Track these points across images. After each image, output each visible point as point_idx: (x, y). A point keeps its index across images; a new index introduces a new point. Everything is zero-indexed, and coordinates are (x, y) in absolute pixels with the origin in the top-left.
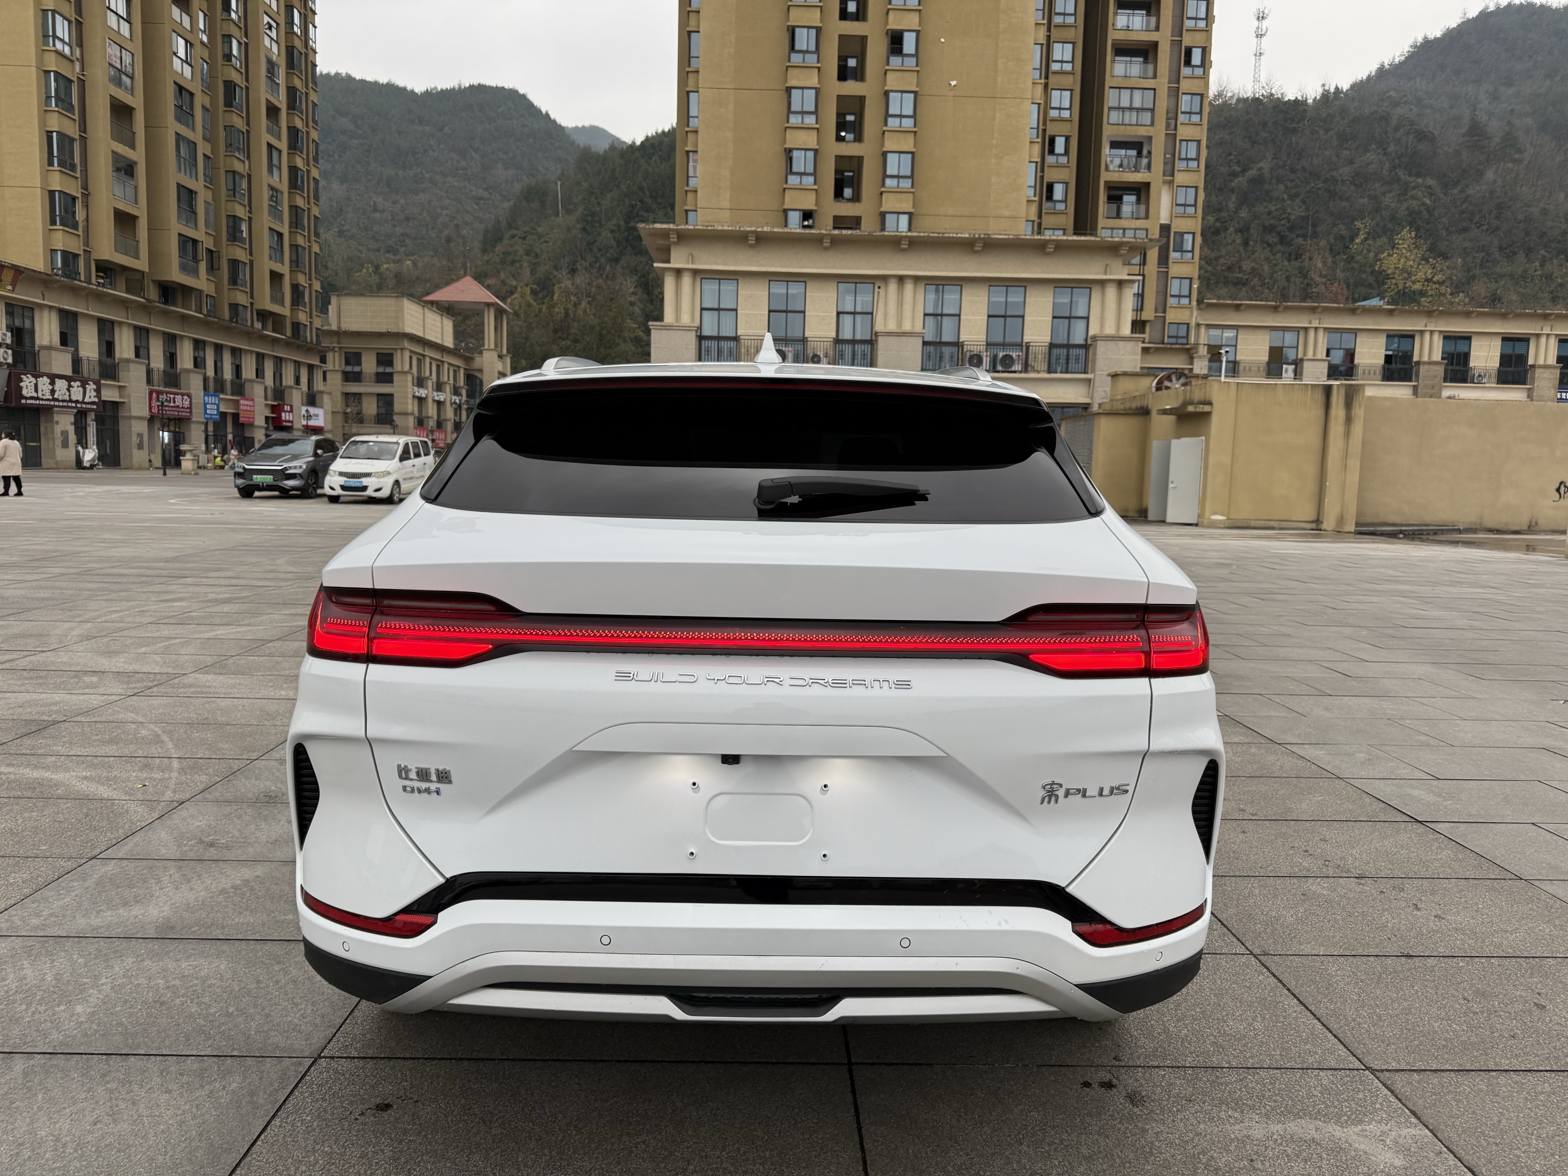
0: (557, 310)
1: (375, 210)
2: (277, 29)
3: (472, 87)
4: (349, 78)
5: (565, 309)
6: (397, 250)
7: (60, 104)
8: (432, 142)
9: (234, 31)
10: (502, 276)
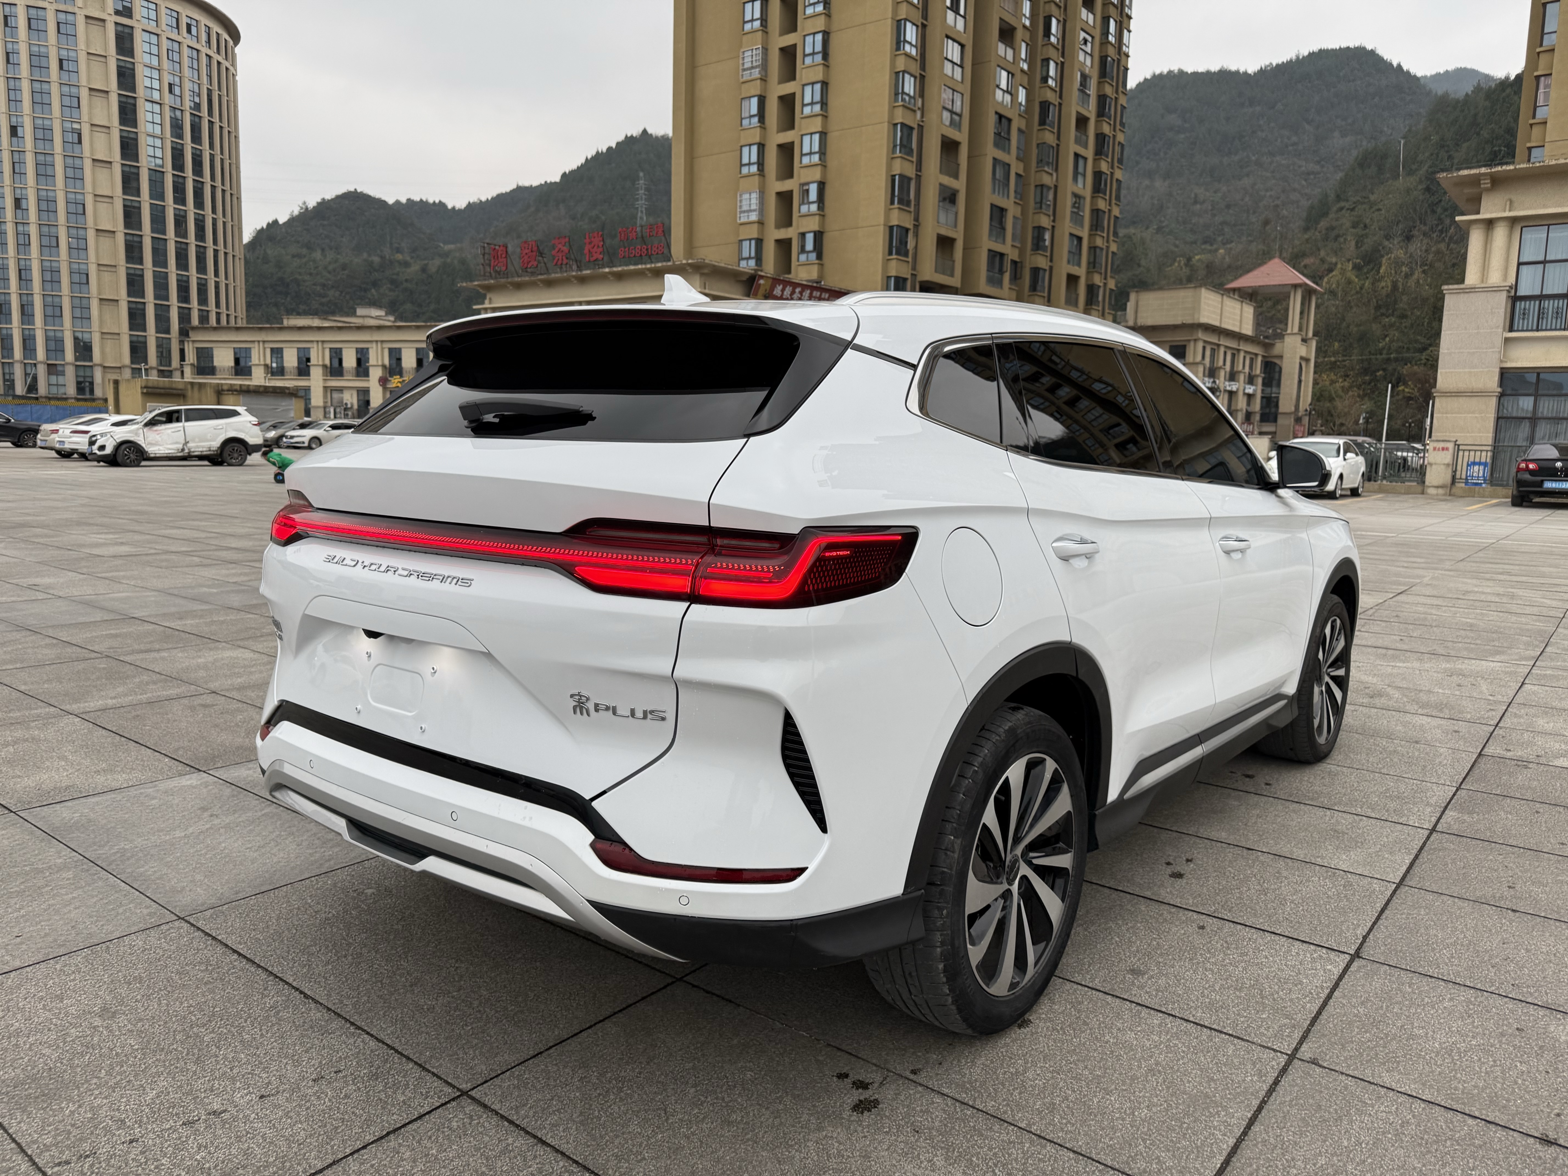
0: (1383, 284)
1: (1196, 202)
2: (1092, 43)
3: (1311, 55)
4: (1181, 73)
5: (1393, 282)
6: (1215, 240)
7: (903, 150)
8: (1261, 122)
9: (1052, 53)
10: (1323, 253)
